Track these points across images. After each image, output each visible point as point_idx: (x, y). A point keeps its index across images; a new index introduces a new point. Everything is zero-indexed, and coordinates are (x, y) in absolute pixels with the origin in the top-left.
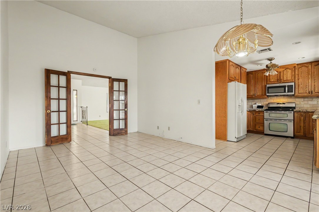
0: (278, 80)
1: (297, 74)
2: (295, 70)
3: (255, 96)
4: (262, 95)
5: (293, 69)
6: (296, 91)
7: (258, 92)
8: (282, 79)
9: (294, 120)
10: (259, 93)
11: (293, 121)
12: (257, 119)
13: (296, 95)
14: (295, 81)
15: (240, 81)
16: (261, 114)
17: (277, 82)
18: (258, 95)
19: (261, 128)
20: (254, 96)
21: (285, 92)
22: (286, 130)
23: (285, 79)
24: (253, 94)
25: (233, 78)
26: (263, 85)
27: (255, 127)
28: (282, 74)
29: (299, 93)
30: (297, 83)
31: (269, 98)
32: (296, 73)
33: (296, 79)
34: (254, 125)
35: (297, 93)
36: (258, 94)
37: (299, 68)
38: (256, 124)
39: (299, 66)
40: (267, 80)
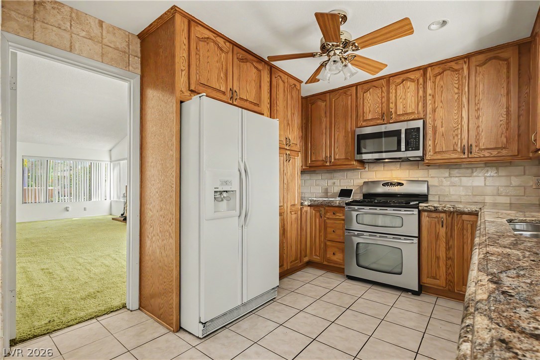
0: (383, 115)
1: (430, 95)
2: (425, 82)
3: (330, 162)
4: (347, 159)
5: (421, 81)
6: (428, 145)
7: (337, 150)
8: (393, 111)
9: (419, 237)
10: (339, 153)
11: (416, 240)
12: (329, 230)
13: (428, 157)
14: (425, 115)
15: (266, 111)
16: (340, 216)
17: (381, 122)
18: (338, 159)
19: (338, 257)
20: (328, 164)
21: (399, 150)
22: (398, 270)
23: (400, 112)
24: (326, 157)
25: (224, 93)
26: (349, 130)
27: (325, 251)
28: (394, 98)
29: (435, 153)
30: (429, 121)
31: (367, 169)
32: (429, 91)
33: (429, 108)
34: (322, 245)
35: (431, 153)
36: (337, 157)
37: (436, 76)
38: (328, 243)
39: (437, 70)
40: (357, 116)
